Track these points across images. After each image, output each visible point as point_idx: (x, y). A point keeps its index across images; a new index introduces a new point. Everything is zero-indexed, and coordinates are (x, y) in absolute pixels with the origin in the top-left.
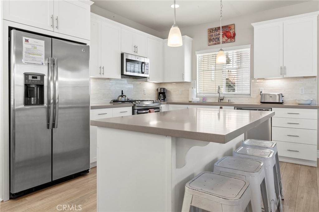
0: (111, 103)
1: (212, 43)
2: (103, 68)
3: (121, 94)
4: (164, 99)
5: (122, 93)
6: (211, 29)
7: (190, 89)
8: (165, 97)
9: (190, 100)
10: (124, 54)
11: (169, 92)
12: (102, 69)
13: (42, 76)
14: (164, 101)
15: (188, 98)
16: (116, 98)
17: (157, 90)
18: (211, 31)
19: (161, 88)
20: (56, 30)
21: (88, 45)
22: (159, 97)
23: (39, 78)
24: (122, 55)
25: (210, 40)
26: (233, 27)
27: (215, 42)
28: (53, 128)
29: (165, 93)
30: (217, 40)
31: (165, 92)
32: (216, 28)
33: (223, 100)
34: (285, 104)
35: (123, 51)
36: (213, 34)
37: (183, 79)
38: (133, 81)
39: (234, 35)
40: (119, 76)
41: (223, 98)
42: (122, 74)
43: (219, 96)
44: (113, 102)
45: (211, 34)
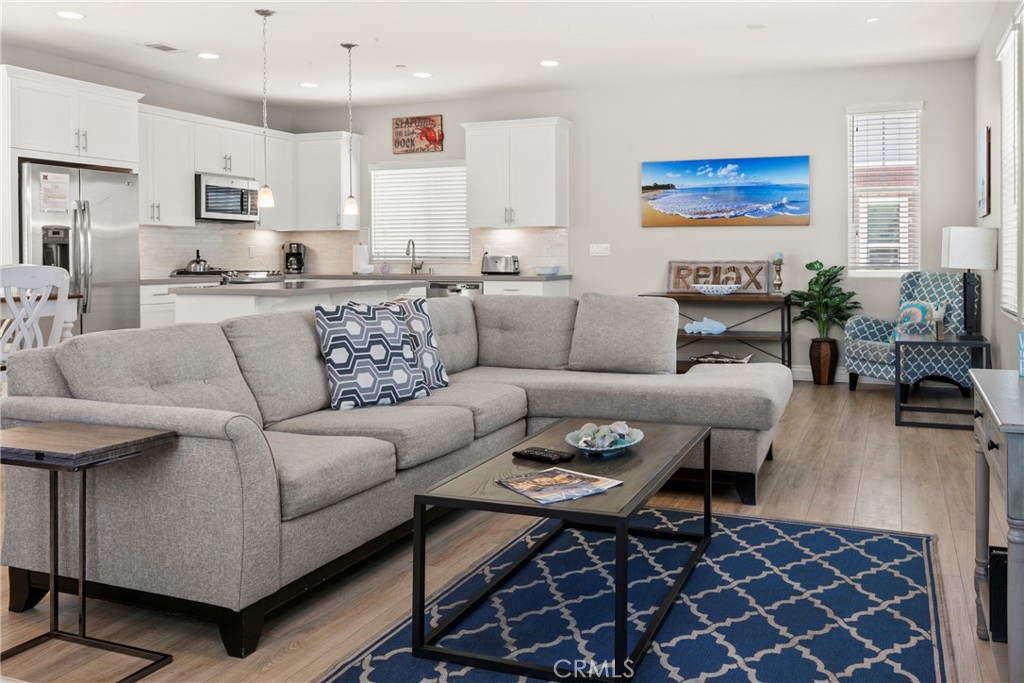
0: (171, 276)
1: (400, 149)
2: (158, 207)
3: (195, 258)
4: (299, 269)
5: (198, 257)
6: (398, 119)
7: (356, 247)
8: (300, 264)
9: (355, 270)
10: (202, 177)
11: (312, 251)
12: (156, 209)
13: (66, 230)
14: (300, 273)
15: (351, 265)
16: (185, 267)
17: (283, 247)
18: (399, 123)
19: (291, 245)
20: (83, 153)
21: (134, 172)
22: (287, 262)
23: (62, 234)
24: (198, 178)
25: (397, 143)
26: (438, 121)
27: (405, 148)
28: (84, 315)
29: (300, 254)
30: (409, 144)
31: (302, 252)
32: (407, 119)
33: (419, 269)
34: (521, 275)
35: (199, 170)
36: (403, 130)
37: (338, 224)
38: (221, 229)
39: (442, 136)
40: (191, 221)
41: (421, 266)
42: (198, 217)
43: (414, 261)
44: (178, 273)
45: (399, 130)
